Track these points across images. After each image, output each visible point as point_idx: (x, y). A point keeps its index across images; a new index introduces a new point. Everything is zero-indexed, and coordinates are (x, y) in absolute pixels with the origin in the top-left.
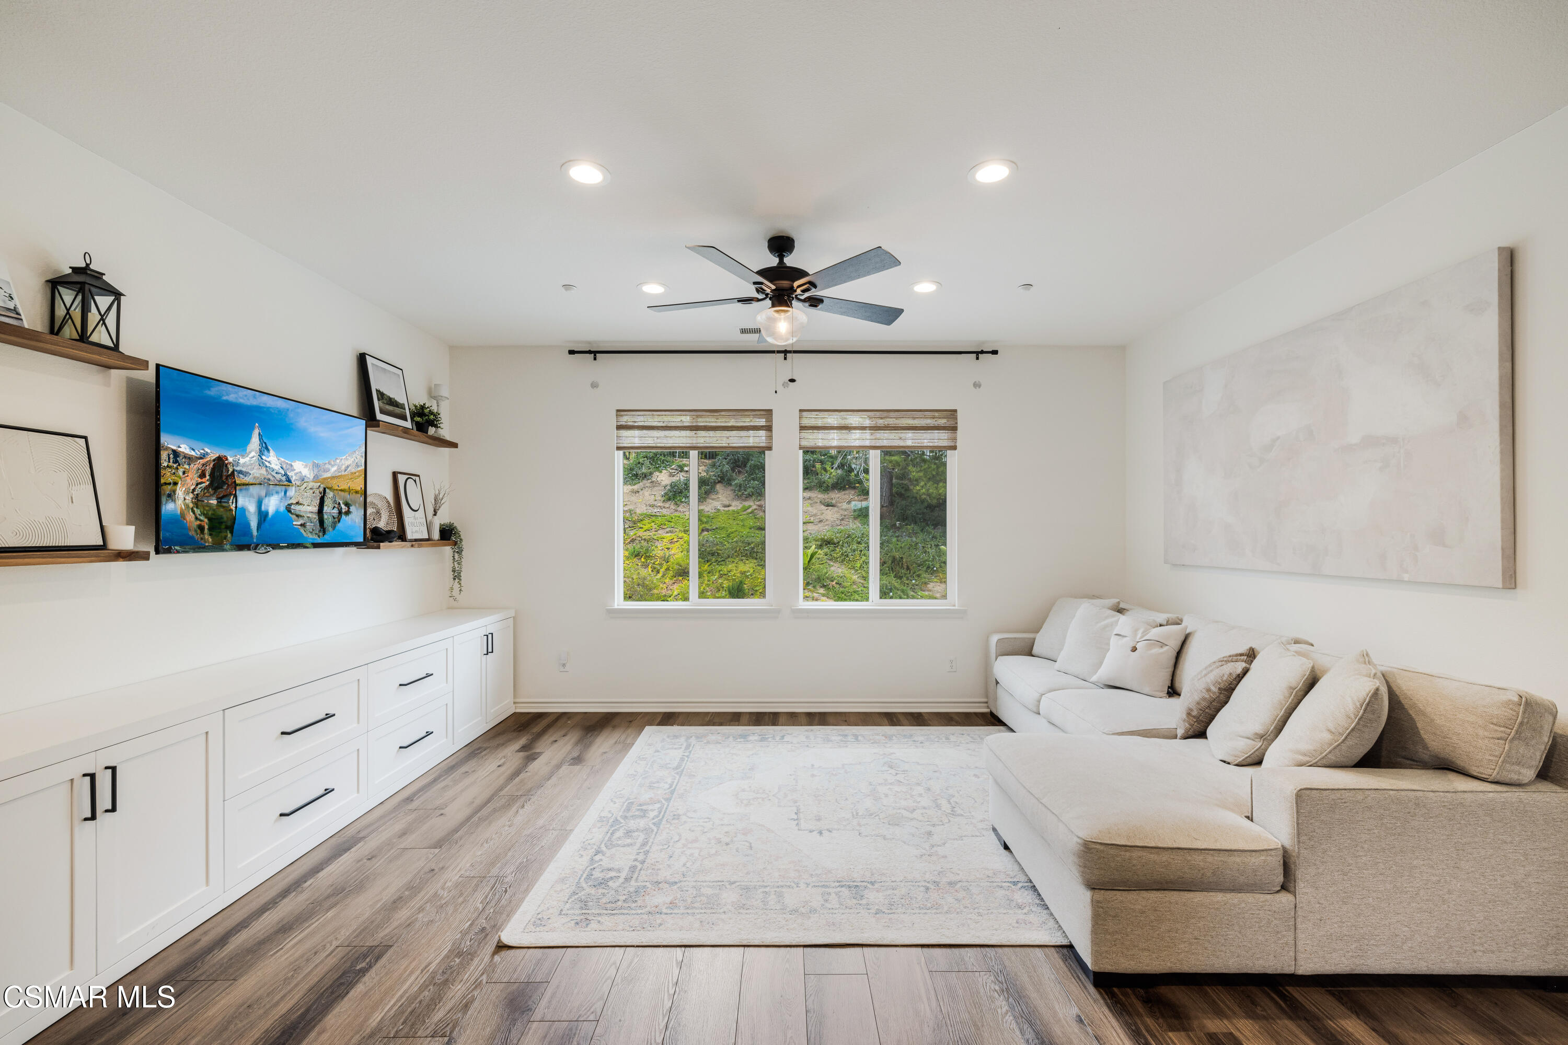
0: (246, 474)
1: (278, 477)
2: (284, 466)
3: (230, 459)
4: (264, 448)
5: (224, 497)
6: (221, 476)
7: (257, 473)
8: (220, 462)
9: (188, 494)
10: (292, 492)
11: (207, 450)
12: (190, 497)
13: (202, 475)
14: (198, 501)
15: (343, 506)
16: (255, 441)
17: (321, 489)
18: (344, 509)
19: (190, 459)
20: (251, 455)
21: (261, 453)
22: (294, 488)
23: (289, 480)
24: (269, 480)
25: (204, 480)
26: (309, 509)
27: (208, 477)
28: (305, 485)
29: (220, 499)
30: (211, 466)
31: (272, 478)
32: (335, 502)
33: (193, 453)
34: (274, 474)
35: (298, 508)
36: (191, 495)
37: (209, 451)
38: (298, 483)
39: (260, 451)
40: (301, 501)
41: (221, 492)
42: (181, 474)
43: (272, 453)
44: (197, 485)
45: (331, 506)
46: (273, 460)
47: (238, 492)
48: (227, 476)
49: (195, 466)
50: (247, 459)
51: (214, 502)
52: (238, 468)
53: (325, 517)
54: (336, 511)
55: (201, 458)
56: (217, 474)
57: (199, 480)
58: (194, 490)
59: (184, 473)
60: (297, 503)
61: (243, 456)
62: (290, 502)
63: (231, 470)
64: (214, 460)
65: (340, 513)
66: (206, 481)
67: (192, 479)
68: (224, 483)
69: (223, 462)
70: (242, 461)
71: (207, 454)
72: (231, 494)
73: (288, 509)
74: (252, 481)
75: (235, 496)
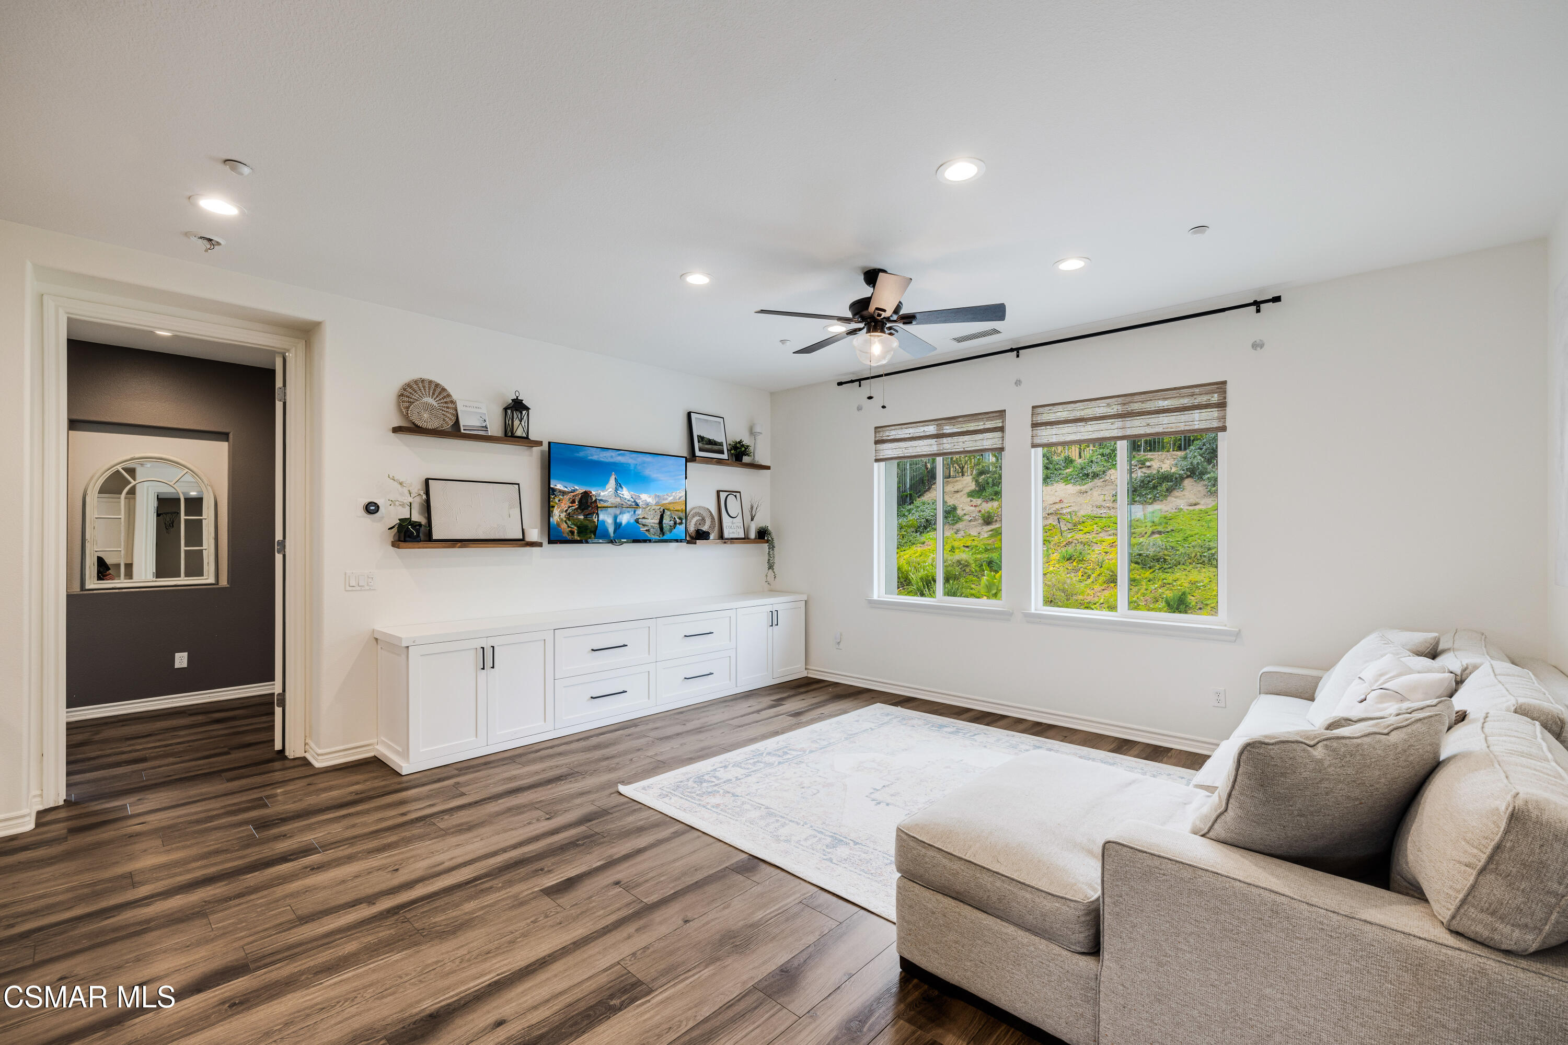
0: (605, 501)
1: (629, 503)
2: (634, 497)
3: (594, 493)
4: (619, 486)
5: (588, 515)
6: (587, 502)
7: (613, 500)
8: (586, 495)
9: (562, 512)
10: (639, 512)
11: (576, 487)
12: (563, 515)
13: (573, 502)
14: (569, 516)
15: (677, 520)
16: (612, 482)
17: (661, 510)
18: (678, 521)
19: (564, 493)
20: (609, 490)
21: (616, 490)
22: (641, 509)
23: (637, 505)
24: (622, 504)
25: (574, 505)
26: (653, 521)
27: (577, 503)
28: (649, 508)
29: (586, 516)
30: (580, 496)
31: (624, 503)
32: (671, 517)
33: (566, 489)
34: (626, 501)
35: (644, 521)
36: (565, 514)
37: (578, 488)
38: (644, 507)
39: (616, 488)
40: (646, 516)
41: (587, 512)
42: (557, 501)
43: (624, 489)
44: (569, 507)
45: (669, 519)
46: (626, 493)
47: (599, 512)
48: (591, 503)
49: (567, 497)
50: (606, 493)
51: (582, 517)
52: (599, 498)
53: (664, 525)
54: (672, 522)
55: (572, 492)
56: (584, 501)
57: (571, 505)
58: (566, 511)
59: (559, 501)
60: (644, 518)
61: (603, 491)
62: (639, 517)
63: (594, 499)
64: (581, 493)
65: (675, 523)
66: (576, 505)
67: (565, 504)
68: (589, 507)
69: (589, 494)
70: (602, 494)
71: (576, 490)
72: (594, 513)
73: (637, 521)
74: (609, 506)
75: (597, 514)
